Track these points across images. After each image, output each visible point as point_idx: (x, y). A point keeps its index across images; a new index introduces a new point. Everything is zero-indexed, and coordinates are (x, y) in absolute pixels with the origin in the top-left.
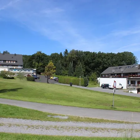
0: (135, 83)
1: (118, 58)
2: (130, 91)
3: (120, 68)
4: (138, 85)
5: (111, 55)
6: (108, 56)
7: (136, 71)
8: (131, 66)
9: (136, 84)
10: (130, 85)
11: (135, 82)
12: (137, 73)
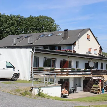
0: (54, 65)
1: (28, 23)
2: (36, 91)
3: (27, 37)
4: (62, 71)
5: (17, 19)
6: (13, 20)
7: (59, 43)
8: (49, 34)
9: (58, 67)
10: (41, 70)
11: (54, 61)
12: (59, 47)
